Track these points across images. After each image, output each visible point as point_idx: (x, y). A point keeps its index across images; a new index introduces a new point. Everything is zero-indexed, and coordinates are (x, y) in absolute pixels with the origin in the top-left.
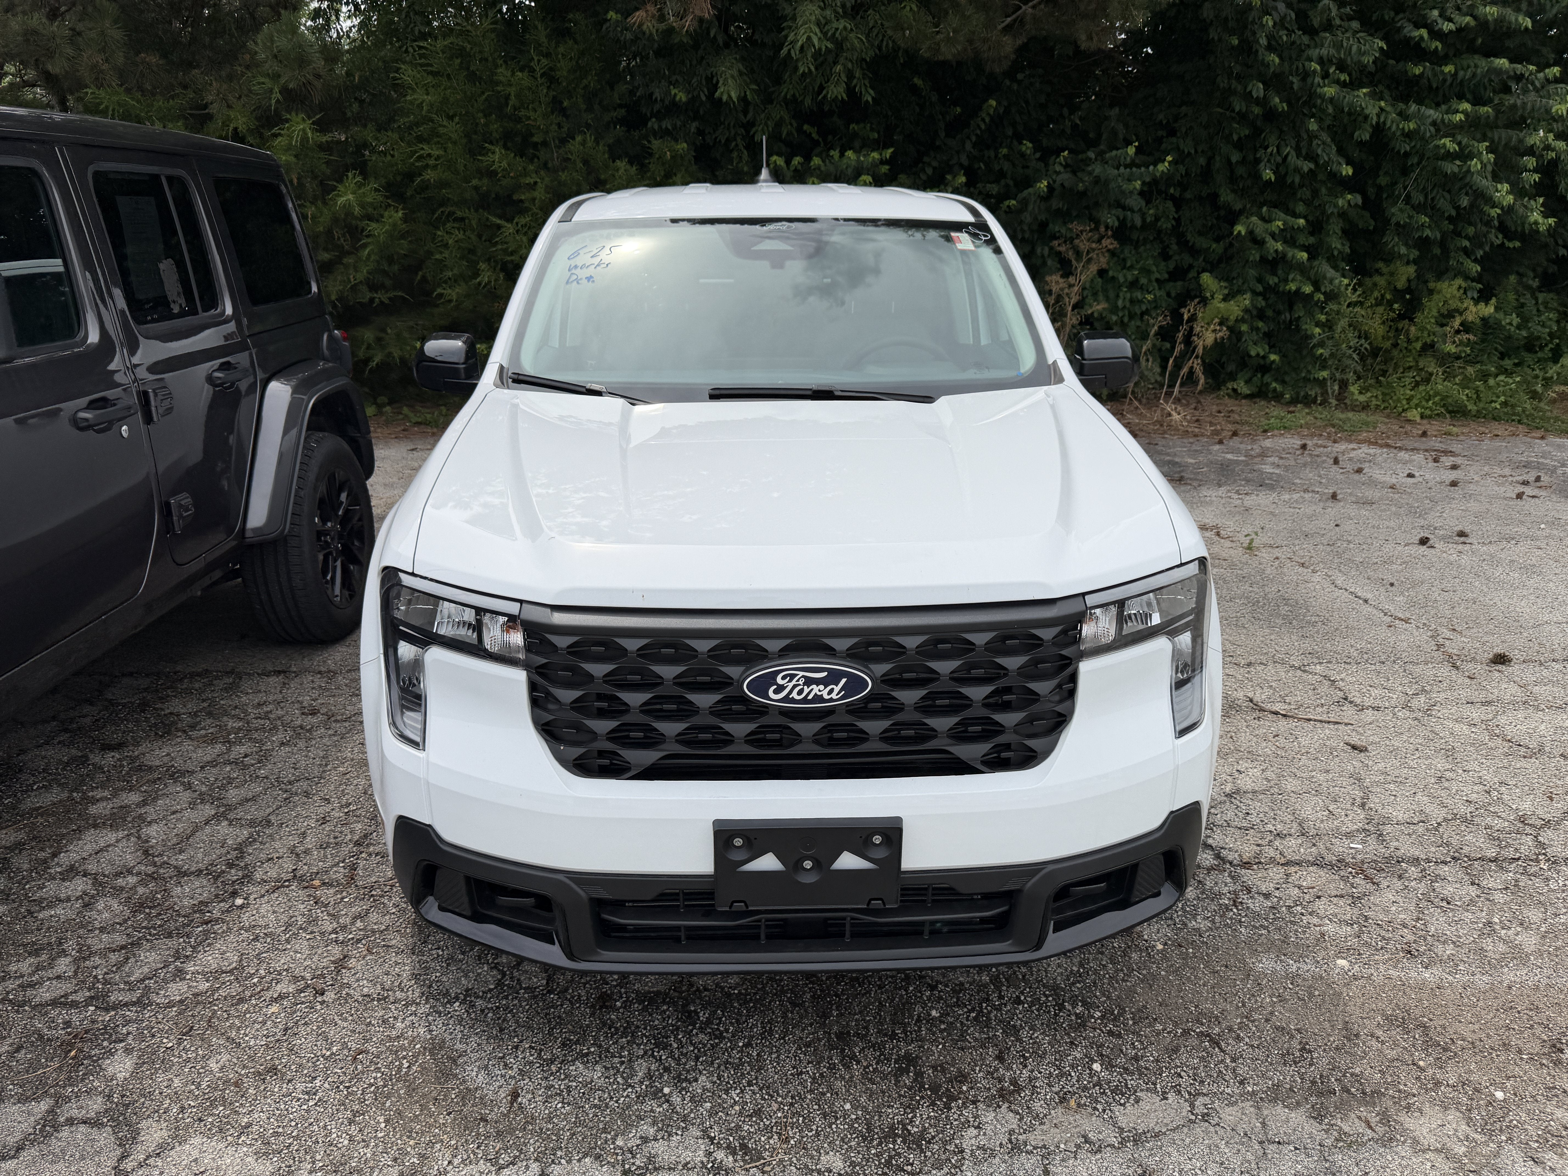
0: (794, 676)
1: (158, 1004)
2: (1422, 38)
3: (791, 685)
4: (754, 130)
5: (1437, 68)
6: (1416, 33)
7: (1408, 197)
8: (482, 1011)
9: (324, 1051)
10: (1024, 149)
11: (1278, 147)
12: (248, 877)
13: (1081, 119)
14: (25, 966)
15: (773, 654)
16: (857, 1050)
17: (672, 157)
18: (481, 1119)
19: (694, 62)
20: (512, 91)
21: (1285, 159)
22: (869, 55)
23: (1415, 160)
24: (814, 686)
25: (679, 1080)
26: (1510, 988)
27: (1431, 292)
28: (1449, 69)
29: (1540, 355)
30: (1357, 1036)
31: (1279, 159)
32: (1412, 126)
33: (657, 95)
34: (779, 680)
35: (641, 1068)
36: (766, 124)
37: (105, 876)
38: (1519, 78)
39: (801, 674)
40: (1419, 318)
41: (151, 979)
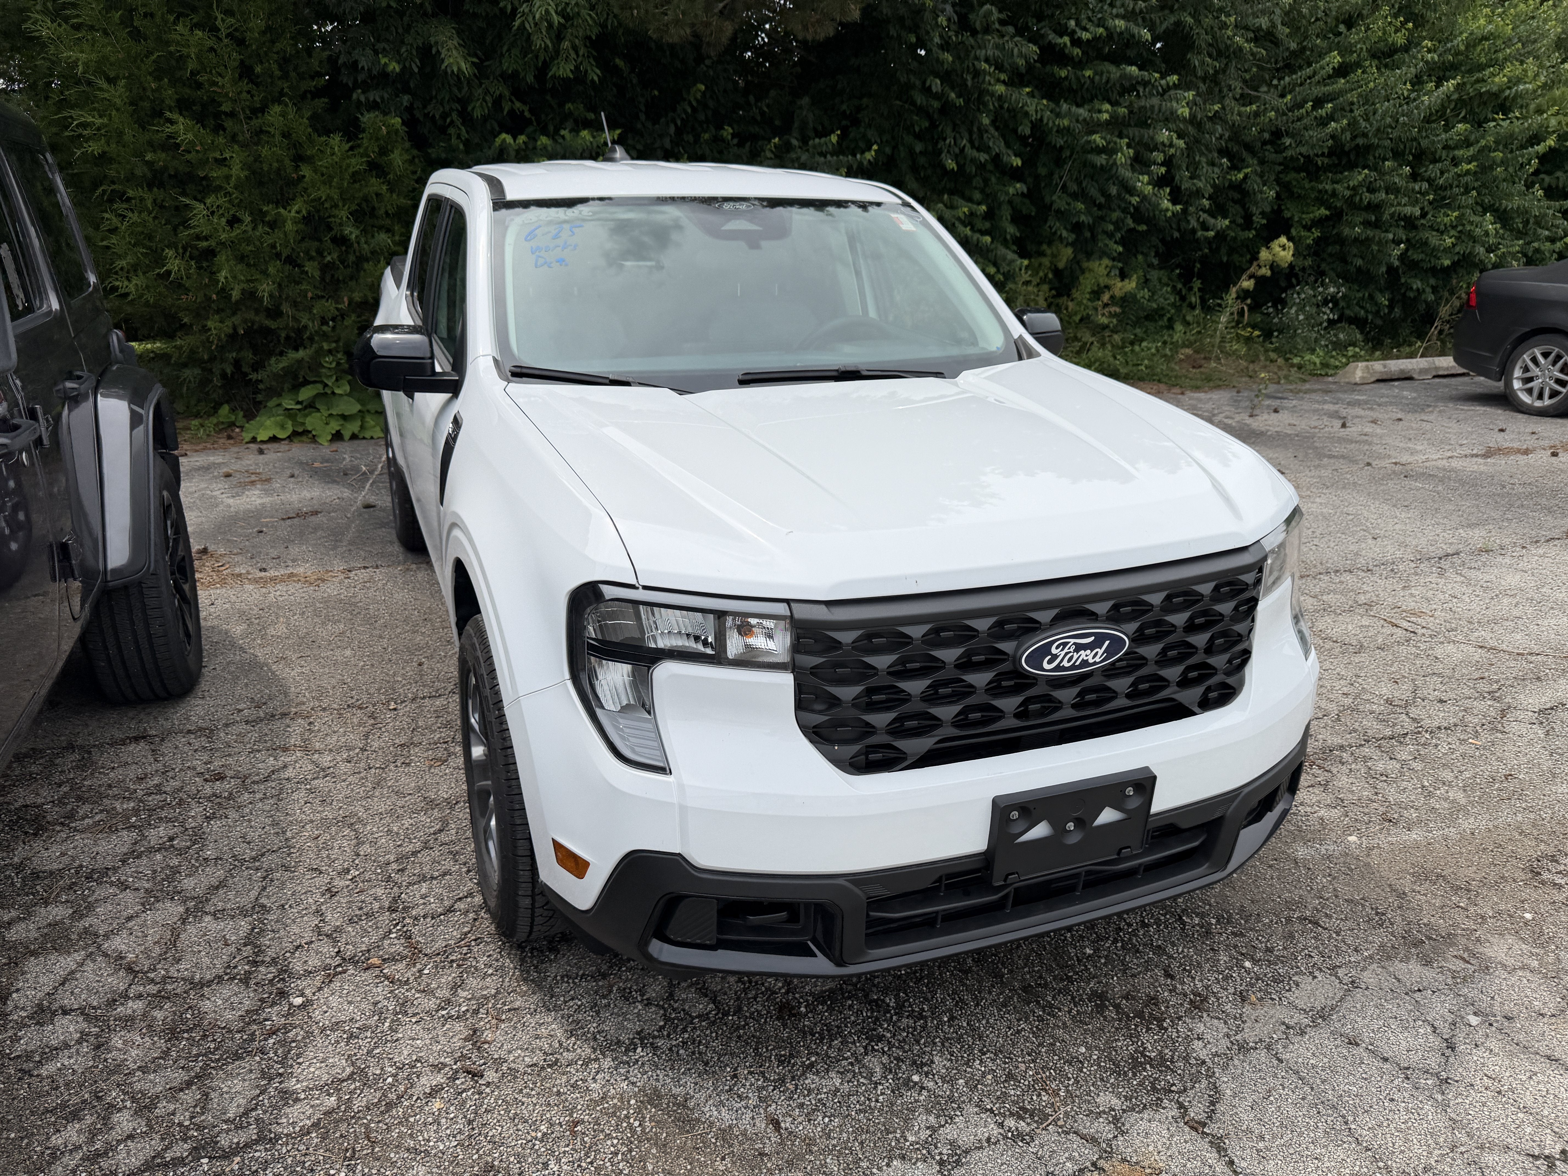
0: (1066, 644)
1: (287, 1135)
2: (1065, 44)
3: (1063, 653)
4: (472, 105)
5: (1080, 73)
6: (1060, 41)
7: (1064, 187)
8: (670, 1049)
9: (533, 1134)
10: (725, 134)
11: (955, 139)
12: (285, 973)
13: (768, 106)
14: (72, 1133)
15: (1046, 624)
16: (1049, 998)
17: (388, 133)
18: (760, 1154)
19: (400, 31)
20: (193, 52)
21: (962, 150)
22: (594, 32)
23: (1068, 154)
24: (1082, 652)
25: (917, 1066)
26: (1473, 834)
27: (1083, 272)
28: (1088, 73)
29: (1160, 323)
30: (1404, 893)
31: (957, 150)
32: (1066, 122)
33: (363, 63)
34: (1054, 651)
35: (875, 1063)
36: (484, 100)
37: (94, 1008)
38: (1145, 83)
39: (1072, 641)
40: (1076, 294)
41: (255, 1109)
